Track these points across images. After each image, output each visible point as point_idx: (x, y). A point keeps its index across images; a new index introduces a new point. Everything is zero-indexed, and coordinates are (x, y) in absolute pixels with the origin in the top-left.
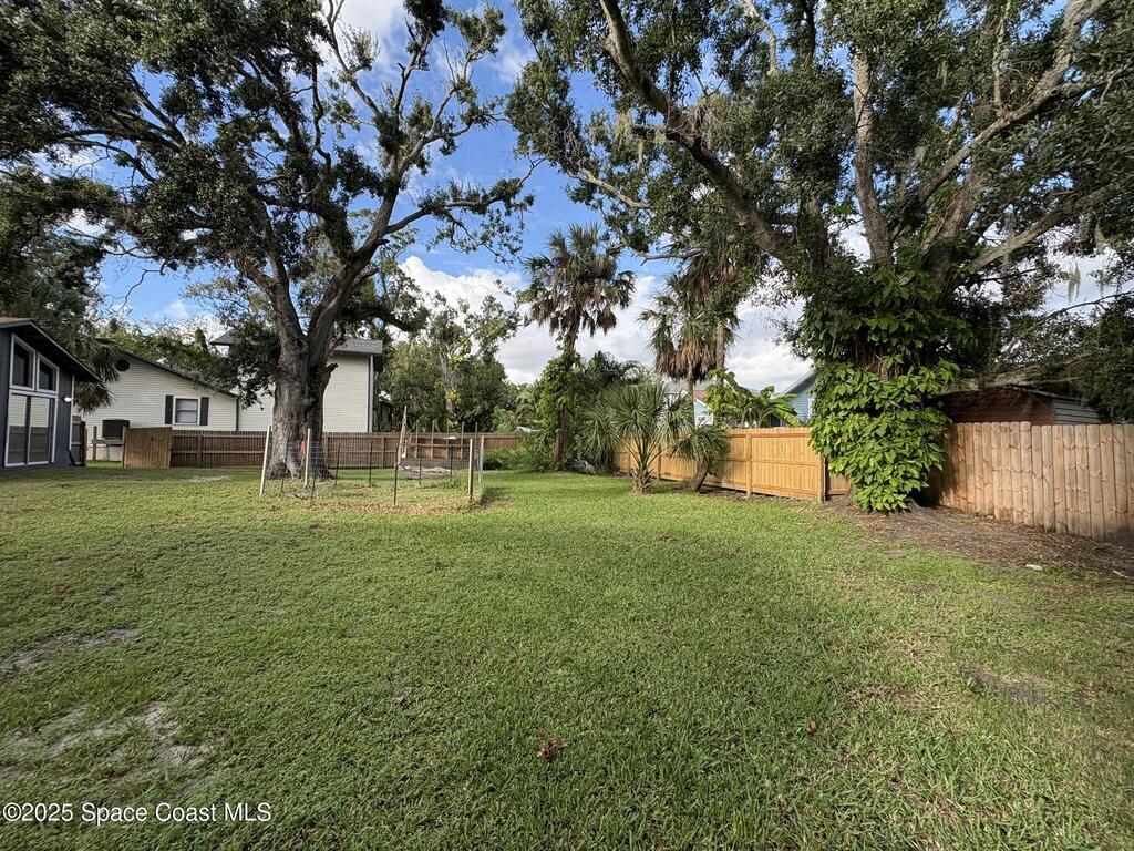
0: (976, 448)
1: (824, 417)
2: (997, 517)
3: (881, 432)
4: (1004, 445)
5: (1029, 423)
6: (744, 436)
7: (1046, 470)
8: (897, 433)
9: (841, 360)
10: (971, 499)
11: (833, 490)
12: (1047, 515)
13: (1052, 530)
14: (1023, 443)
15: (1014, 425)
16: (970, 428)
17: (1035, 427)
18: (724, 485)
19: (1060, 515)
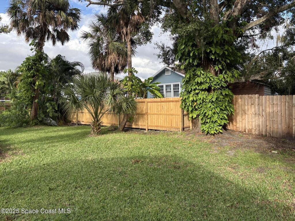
0: (240, 105)
1: (189, 93)
2: (247, 132)
3: (214, 100)
4: (250, 104)
5: (258, 95)
6: (144, 102)
7: (264, 113)
8: (219, 100)
9: (198, 66)
10: (238, 126)
11: (185, 126)
12: (264, 130)
13: (266, 135)
14: (256, 103)
15: (253, 96)
16: (238, 97)
17: (260, 97)
18: (134, 126)
19: (268, 129)
